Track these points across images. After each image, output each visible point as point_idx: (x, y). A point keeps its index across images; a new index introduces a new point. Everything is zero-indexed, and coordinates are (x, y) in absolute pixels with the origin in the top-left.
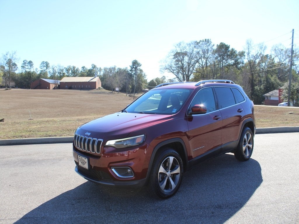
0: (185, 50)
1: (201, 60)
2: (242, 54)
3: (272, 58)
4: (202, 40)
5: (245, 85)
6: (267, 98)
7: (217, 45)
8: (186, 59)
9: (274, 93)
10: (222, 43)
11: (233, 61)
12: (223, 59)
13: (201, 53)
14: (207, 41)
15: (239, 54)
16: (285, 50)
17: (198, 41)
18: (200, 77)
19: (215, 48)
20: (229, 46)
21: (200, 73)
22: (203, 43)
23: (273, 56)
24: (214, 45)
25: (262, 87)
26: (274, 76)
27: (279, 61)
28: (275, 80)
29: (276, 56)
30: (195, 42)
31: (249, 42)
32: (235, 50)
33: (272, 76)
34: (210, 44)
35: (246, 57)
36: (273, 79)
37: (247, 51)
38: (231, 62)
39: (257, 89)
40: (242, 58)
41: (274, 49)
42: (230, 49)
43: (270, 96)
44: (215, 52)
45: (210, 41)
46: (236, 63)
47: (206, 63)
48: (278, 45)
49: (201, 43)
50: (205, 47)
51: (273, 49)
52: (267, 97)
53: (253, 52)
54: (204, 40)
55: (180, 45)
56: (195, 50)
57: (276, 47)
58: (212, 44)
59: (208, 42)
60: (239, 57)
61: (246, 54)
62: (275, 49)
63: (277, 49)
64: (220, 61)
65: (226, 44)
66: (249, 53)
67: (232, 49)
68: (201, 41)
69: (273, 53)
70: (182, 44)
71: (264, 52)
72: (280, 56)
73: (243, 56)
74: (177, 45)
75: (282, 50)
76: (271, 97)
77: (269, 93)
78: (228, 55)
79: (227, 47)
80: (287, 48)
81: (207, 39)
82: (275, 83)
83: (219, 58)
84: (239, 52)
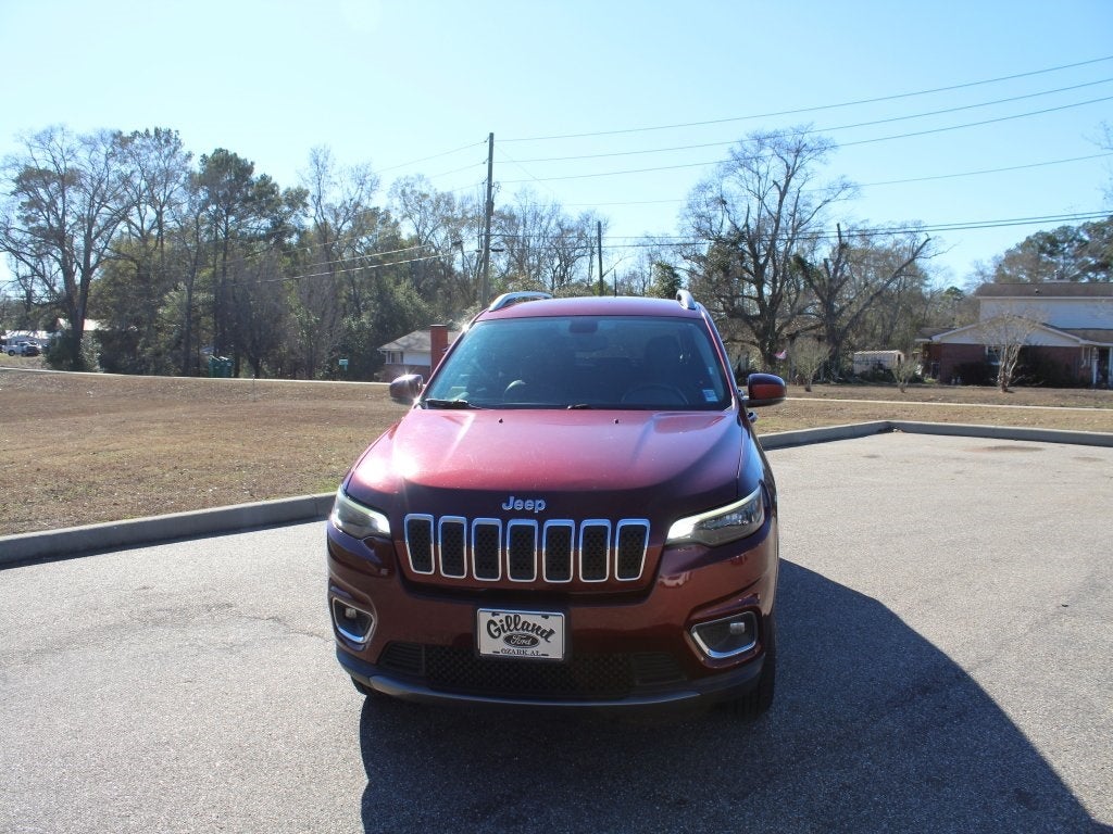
0: (69, 165)
1: (139, 209)
2: (297, 199)
3: (393, 221)
4: (142, 131)
5: (323, 314)
6: (393, 360)
7: (204, 156)
8: (76, 200)
9: (412, 341)
10: (221, 150)
11: (266, 223)
12: (229, 212)
13: (138, 181)
14: (164, 138)
15: (287, 199)
16: (432, 197)
17: (127, 133)
18: (132, 276)
19: (196, 166)
20: (252, 163)
21: (132, 259)
22: (148, 141)
23: (395, 216)
24: (189, 156)
25: (365, 318)
26: (406, 284)
27: (414, 233)
28: (409, 298)
29: (404, 216)
30: (115, 136)
31: (321, 159)
32: (272, 182)
33: (398, 283)
34: (175, 149)
35: (312, 211)
36: (402, 292)
37: (313, 190)
38: (255, 225)
39: (350, 326)
40: (297, 212)
41: (400, 191)
42: (256, 175)
43: (402, 353)
44: (194, 183)
45: (176, 139)
46: (279, 230)
47: (159, 223)
48: (413, 178)
49: (137, 141)
50: (153, 161)
51: (396, 192)
52: (392, 354)
53: (335, 196)
54: (152, 133)
55: (51, 139)
56: (115, 166)
57: (407, 185)
58: (184, 150)
59: (167, 141)
60: (286, 209)
61: (308, 200)
62: (403, 192)
63: (408, 190)
64: (215, 219)
65: (241, 156)
66: (320, 197)
67: (264, 177)
68: (136, 134)
69: (397, 202)
70: (58, 137)
71: (370, 198)
72: (417, 216)
73: (301, 208)
74: (38, 138)
75: (425, 196)
76: (405, 356)
77: (398, 341)
78: (246, 199)
79: (244, 170)
80: (439, 192)
81: (164, 127)
82: (409, 306)
83: (212, 208)
84: (287, 192)
